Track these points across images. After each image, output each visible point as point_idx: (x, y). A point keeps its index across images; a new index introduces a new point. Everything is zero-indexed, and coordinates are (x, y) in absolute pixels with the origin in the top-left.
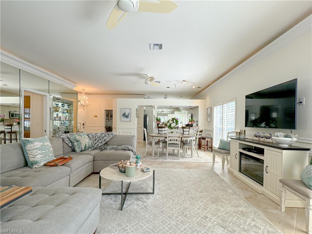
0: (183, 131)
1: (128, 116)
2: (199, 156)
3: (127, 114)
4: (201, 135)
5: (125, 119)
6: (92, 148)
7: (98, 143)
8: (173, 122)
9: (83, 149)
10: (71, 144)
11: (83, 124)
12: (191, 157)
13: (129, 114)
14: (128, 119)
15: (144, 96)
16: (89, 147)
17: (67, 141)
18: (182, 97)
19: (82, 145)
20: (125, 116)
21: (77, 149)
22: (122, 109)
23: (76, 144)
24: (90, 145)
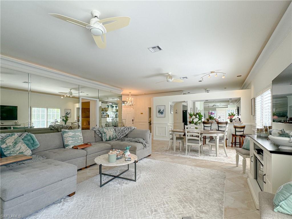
0: (218, 127)
1: (163, 112)
2: (227, 156)
3: (161, 111)
4: (243, 131)
5: (161, 115)
6: (116, 139)
7: (120, 136)
8: (196, 117)
9: (108, 139)
10: (100, 135)
11: (133, 120)
12: (216, 156)
13: (163, 111)
14: (163, 115)
15: (182, 93)
16: (113, 138)
17: (98, 133)
18: (226, 88)
19: (107, 136)
20: (160, 113)
21: (103, 139)
22: (158, 107)
23: (103, 135)
24: (114, 136)
